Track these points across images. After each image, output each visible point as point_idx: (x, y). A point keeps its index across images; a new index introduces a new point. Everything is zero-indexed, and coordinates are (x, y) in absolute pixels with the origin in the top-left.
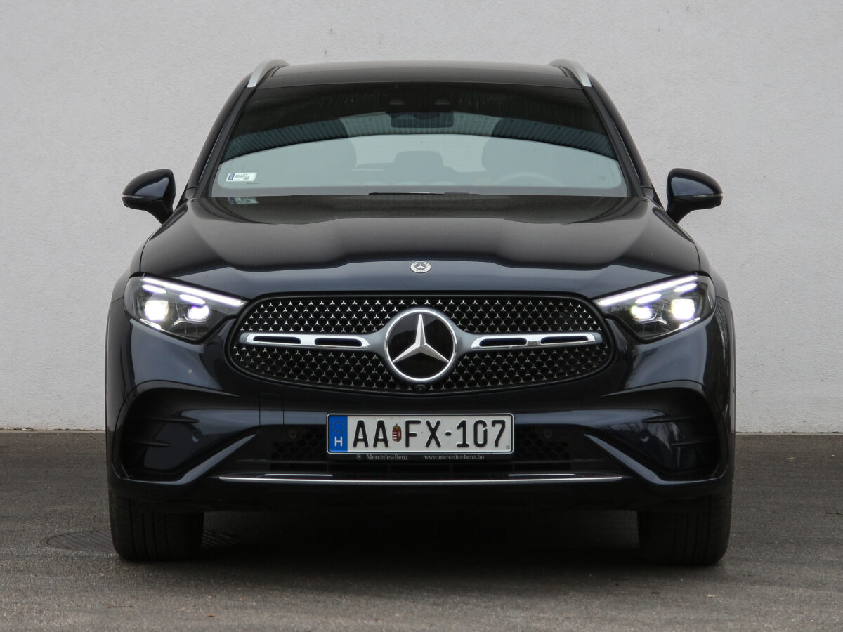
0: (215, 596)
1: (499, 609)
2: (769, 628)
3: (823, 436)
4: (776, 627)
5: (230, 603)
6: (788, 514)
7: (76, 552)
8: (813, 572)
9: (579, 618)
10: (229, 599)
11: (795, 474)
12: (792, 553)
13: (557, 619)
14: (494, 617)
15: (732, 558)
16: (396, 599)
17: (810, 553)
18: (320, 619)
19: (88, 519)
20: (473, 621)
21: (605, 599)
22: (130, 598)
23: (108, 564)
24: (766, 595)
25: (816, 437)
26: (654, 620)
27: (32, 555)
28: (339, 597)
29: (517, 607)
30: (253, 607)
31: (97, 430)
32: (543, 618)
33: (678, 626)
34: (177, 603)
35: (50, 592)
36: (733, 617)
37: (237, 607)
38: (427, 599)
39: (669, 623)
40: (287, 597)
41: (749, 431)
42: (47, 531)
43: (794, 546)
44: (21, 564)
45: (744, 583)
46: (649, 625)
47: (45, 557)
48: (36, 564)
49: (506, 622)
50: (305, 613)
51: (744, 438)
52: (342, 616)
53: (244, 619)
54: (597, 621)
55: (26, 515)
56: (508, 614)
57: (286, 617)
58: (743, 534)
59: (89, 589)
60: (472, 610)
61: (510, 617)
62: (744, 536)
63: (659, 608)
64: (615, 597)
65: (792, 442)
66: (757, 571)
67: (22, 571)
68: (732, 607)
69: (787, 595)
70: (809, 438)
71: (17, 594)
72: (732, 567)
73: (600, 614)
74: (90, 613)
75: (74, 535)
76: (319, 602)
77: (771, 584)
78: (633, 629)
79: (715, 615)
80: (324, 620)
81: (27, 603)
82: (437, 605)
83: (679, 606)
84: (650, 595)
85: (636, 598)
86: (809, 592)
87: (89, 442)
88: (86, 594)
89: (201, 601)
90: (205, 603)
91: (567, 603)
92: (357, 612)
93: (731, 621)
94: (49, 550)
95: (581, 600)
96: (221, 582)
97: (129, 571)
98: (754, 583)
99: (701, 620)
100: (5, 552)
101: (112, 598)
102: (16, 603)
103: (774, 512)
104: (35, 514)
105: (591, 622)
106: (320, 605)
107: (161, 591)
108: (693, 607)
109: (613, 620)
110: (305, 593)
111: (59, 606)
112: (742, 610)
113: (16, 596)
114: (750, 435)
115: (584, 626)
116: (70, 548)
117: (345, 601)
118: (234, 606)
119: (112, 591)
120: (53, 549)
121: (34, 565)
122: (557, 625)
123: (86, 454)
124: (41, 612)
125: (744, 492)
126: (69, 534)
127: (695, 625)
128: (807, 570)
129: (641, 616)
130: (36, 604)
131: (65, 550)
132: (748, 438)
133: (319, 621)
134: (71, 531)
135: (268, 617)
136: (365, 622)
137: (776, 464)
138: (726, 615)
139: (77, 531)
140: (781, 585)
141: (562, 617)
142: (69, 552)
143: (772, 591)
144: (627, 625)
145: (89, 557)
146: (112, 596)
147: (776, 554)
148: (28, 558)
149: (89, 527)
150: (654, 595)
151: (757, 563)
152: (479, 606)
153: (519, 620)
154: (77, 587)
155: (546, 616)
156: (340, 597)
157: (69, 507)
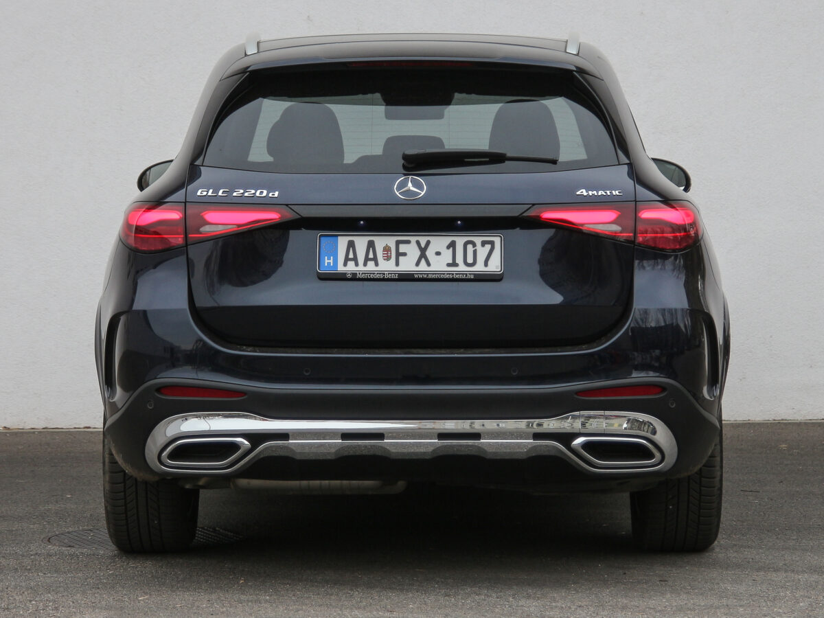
0: (227, 591)
1: (511, 599)
2: (779, 612)
3: (813, 423)
4: (786, 611)
5: (243, 597)
6: (786, 502)
7: (80, 550)
8: (816, 558)
9: (591, 606)
10: (242, 594)
11: (789, 462)
12: (793, 540)
13: (570, 608)
14: (507, 606)
15: (736, 545)
16: (407, 591)
17: (811, 539)
18: (335, 612)
19: (85, 517)
20: (487, 611)
21: (614, 587)
22: (143, 594)
23: (114, 562)
24: (773, 581)
25: (805, 423)
26: (665, 607)
27: (37, 554)
28: (350, 590)
29: (529, 597)
30: (266, 601)
31: (75, 428)
32: (556, 607)
33: (689, 612)
34: (191, 598)
35: (62, 589)
36: (742, 603)
37: (251, 601)
38: (438, 591)
39: (680, 609)
40: (299, 590)
41: (738, 419)
42: (47, 530)
43: (795, 533)
44: (27, 562)
45: (749, 570)
46: (660, 611)
47: (50, 555)
48: (42, 563)
49: (520, 612)
50: (320, 606)
51: (733, 427)
52: (356, 609)
53: (261, 612)
54: (609, 609)
55: (21, 515)
56: (521, 603)
57: (302, 610)
58: (743, 522)
59: (100, 586)
60: (485, 600)
61: (522, 606)
62: (745, 524)
63: (668, 596)
64: (624, 586)
65: (782, 429)
66: (761, 558)
67: (29, 569)
68: (741, 593)
69: (793, 581)
70: (798, 425)
71: (29, 592)
72: (735, 554)
73: (611, 602)
74: (105, 609)
75: (75, 534)
76: (332, 595)
77: (776, 570)
78: (646, 616)
79: (724, 601)
80: (340, 612)
81: (41, 601)
82: (449, 596)
83: (688, 593)
84: (658, 583)
85: (645, 586)
86: (815, 577)
87: (69, 441)
88: (98, 590)
89: (214, 596)
90: (219, 598)
91: (578, 592)
92: (371, 604)
93: (741, 606)
94: (52, 548)
95: (591, 589)
96: (231, 577)
97: (136, 568)
98: (759, 570)
99: (712, 606)
100: (8, 552)
101: (125, 595)
102: (31, 601)
103: (772, 500)
104: (30, 513)
105: (604, 610)
106: (333, 597)
107: (172, 586)
108: (702, 594)
109: (624, 608)
110: (317, 586)
111: (73, 602)
112: (751, 595)
113: (28, 594)
114: (739, 424)
115: (597, 614)
116: (73, 546)
117: (357, 594)
118: (248, 601)
119: (123, 588)
120: (56, 548)
121: (39, 564)
122: (571, 613)
123: (69, 452)
124: (56, 609)
125: (740, 480)
126: (69, 533)
127: (706, 611)
128: (810, 556)
129: (652, 603)
130: (50, 602)
131: (69, 549)
132: (737, 426)
133: (335, 614)
134: (71, 529)
135: (283, 610)
136: (380, 613)
137: (768, 452)
138: (735, 601)
139: (77, 529)
140: (786, 571)
141: (574, 605)
142: (73, 550)
143: (779, 577)
144: (639, 612)
145: (94, 555)
146: (124, 592)
147: (778, 542)
148: (33, 557)
149: (87, 526)
150: (662, 583)
151: (761, 551)
152: (491, 596)
153: (532, 609)
154: (87, 584)
155: (559, 604)
156: (352, 590)
157: (62, 506)
